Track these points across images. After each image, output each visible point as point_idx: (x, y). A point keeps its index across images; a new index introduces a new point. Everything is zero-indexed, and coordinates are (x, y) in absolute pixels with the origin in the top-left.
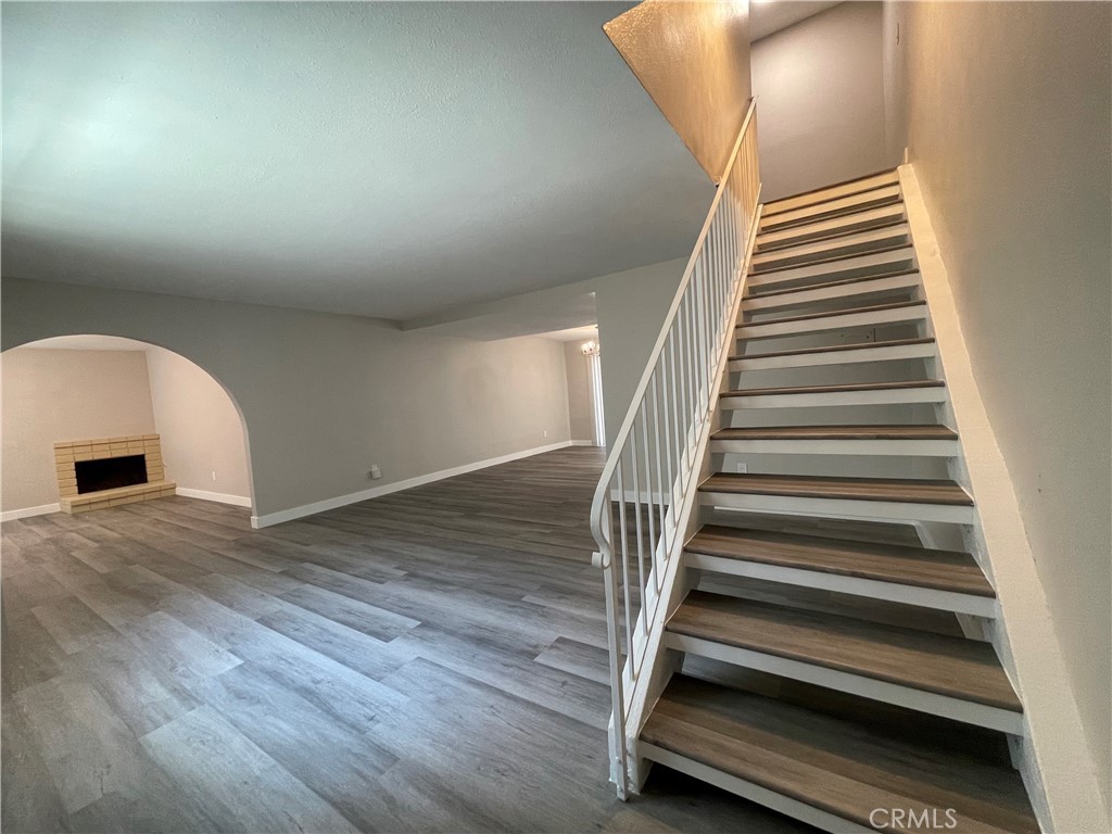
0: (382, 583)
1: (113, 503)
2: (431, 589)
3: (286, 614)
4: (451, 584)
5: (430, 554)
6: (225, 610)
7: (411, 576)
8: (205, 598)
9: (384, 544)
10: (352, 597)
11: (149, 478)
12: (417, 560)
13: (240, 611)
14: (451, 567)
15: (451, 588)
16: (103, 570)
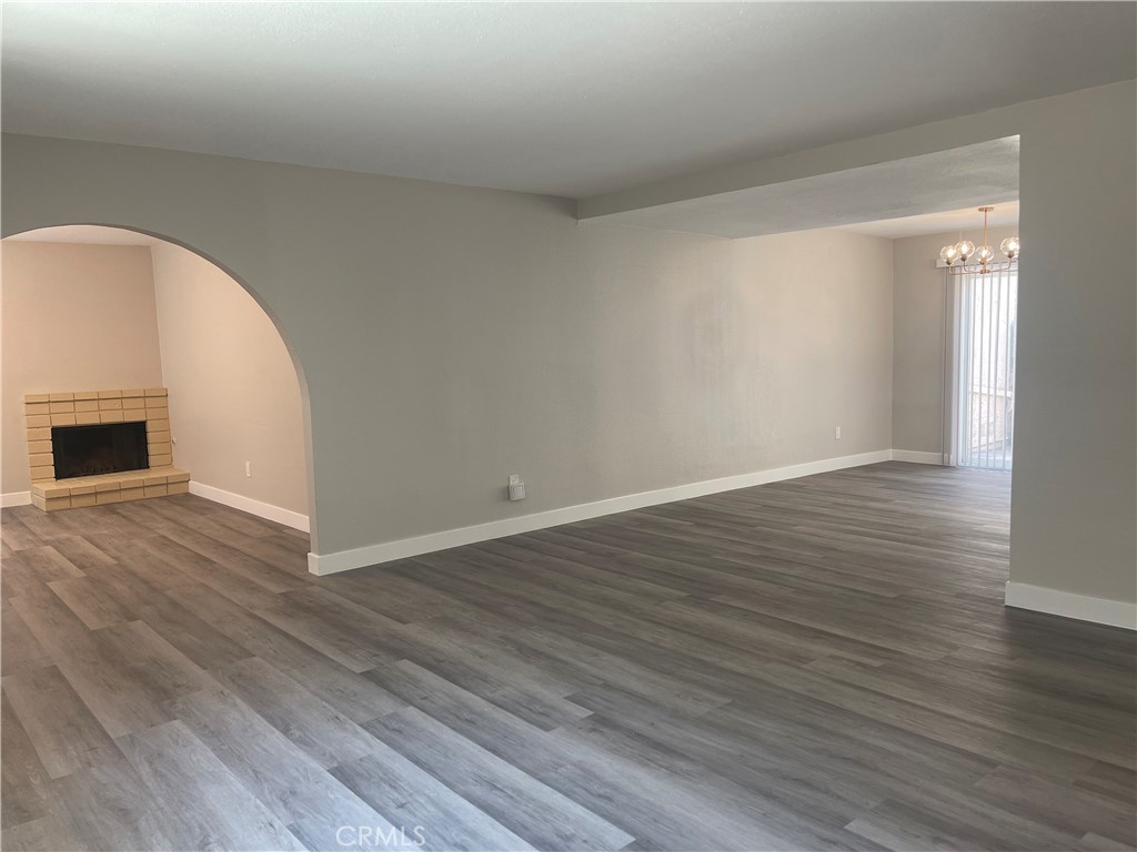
0: (547, 728)
1: (102, 500)
2: (644, 762)
3: (379, 766)
4: (683, 756)
5: (630, 677)
6: (276, 738)
7: (600, 723)
8: (244, 706)
9: (541, 639)
10: (495, 751)
11: (152, 461)
12: (607, 686)
13: (303, 742)
14: (677, 716)
15: (683, 765)
16: (94, 624)
